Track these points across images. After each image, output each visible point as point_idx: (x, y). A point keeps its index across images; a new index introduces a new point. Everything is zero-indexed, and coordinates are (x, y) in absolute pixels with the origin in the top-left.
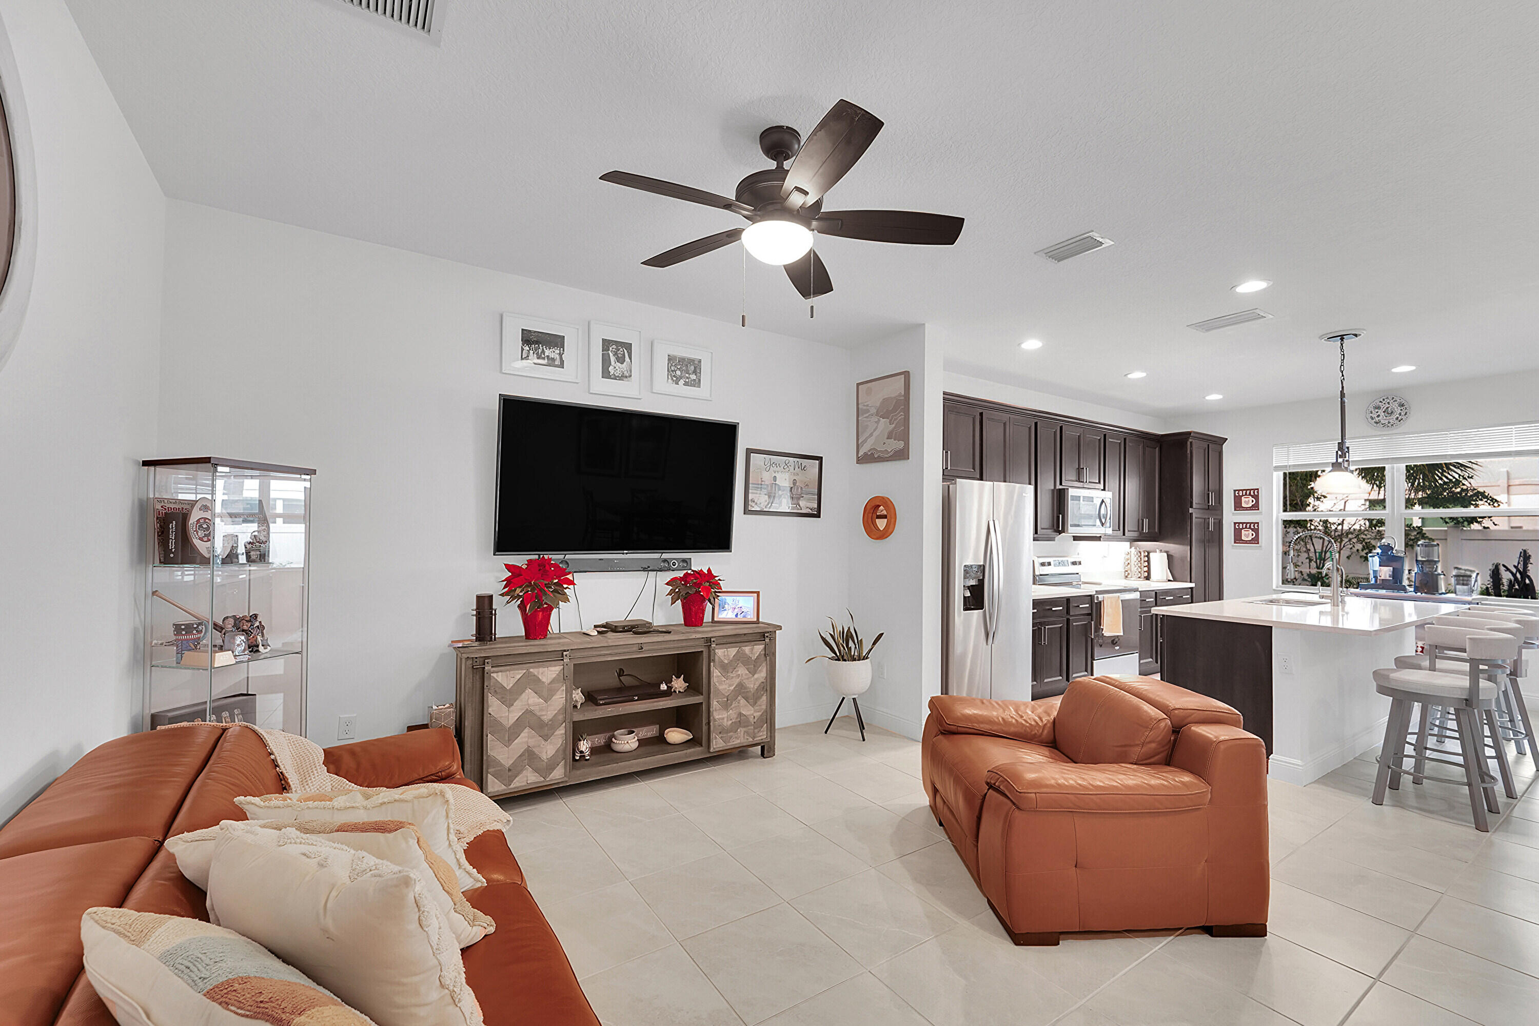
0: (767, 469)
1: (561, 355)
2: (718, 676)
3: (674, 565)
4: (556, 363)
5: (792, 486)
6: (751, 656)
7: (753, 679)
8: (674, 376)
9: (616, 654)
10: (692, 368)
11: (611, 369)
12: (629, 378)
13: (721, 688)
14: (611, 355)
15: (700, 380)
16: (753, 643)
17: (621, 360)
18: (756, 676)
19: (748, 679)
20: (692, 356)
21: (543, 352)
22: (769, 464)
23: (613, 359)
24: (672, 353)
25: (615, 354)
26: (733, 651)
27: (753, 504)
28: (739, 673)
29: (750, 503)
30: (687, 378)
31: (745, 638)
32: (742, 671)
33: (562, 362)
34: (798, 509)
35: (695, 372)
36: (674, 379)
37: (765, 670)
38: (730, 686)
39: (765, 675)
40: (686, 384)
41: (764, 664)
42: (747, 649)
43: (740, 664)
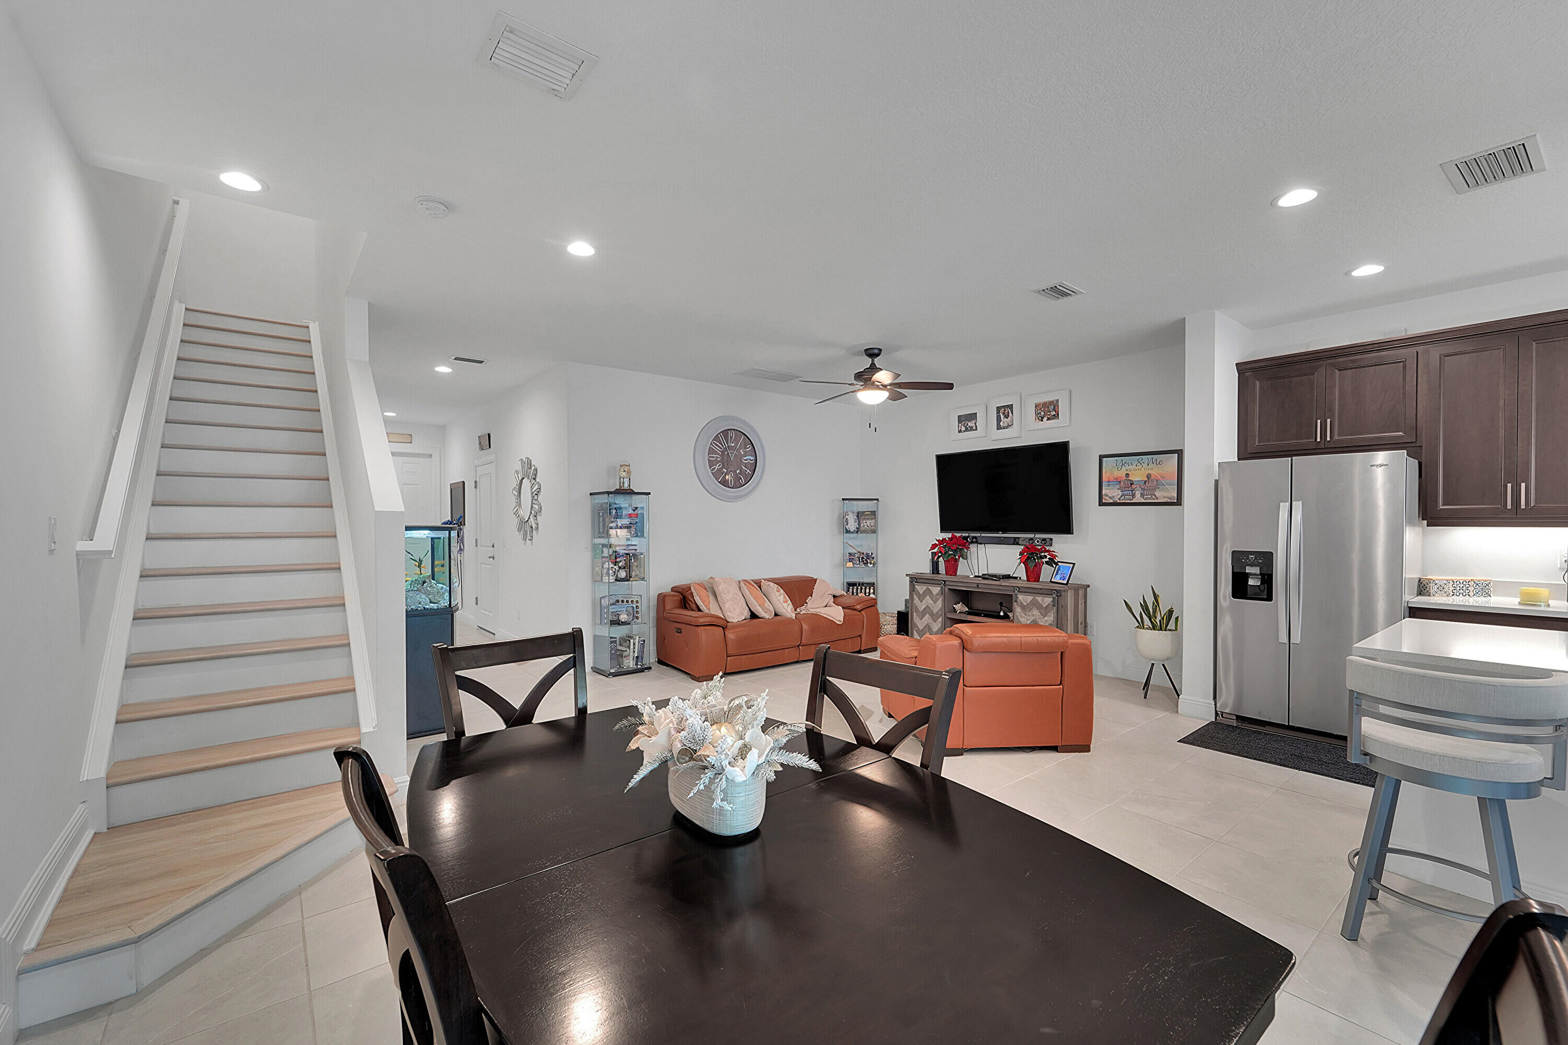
0: (1119, 469)
1: (975, 424)
2: (1019, 612)
3: (1038, 542)
4: (974, 428)
5: (1146, 479)
6: (1042, 604)
7: (1043, 620)
8: (1040, 416)
9: (967, 587)
10: (1052, 407)
11: (1001, 423)
12: (1012, 426)
13: (1021, 620)
14: (1001, 415)
15: (1058, 414)
16: (1044, 595)
17: (1006, 417)
18: (1046, 618)
19: (1040, 619)
20: (1052, 399)
21: (967, 424)
22: (1121, 464)
23: (1002, 417)
24: (1037, 401)
25: (1004, 414)
26: (1029, 598)
27: (1107, 498)
28: (1034, 613)
29: (1104, 497)
30: (1049, 415)
31: (1040, 592)
32: (1035, 612)
33: (976, 427)
34: (1154, 499)
35: (1054, 410)
36: (1040, 418)
37: (1052, 615)
38: (1027, 620)
39: (1053, 619)
40: (1049, 419)
41: (1052, 612)
42: (1039, 599)
43: (1035, 608)
